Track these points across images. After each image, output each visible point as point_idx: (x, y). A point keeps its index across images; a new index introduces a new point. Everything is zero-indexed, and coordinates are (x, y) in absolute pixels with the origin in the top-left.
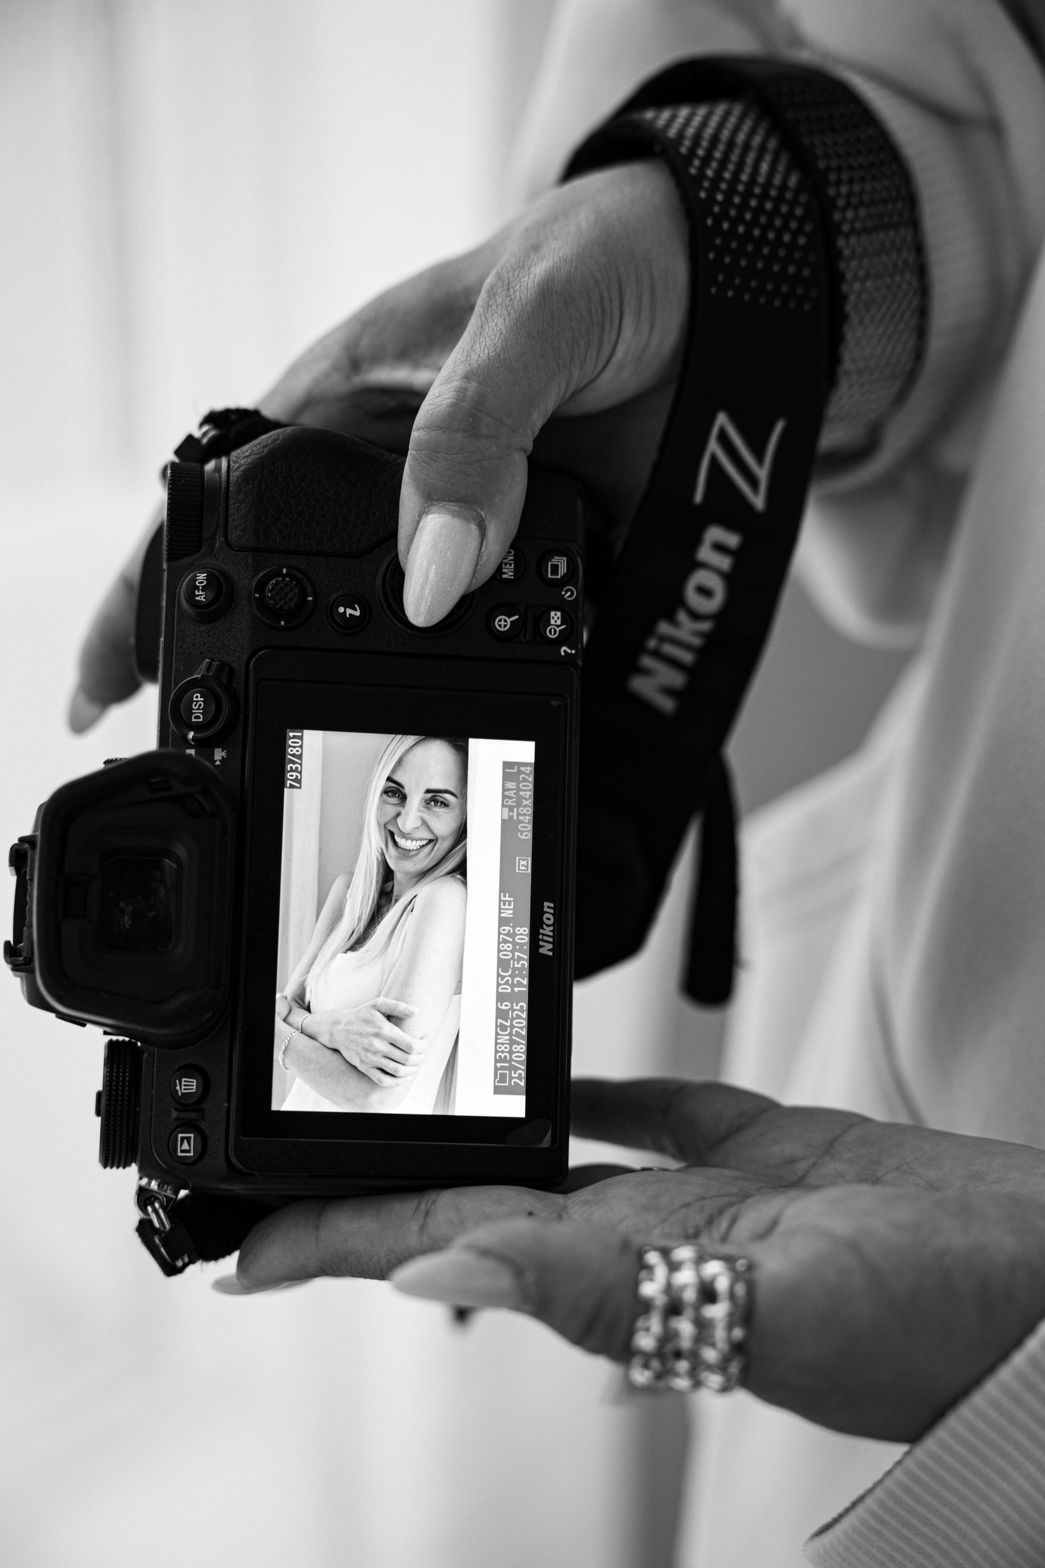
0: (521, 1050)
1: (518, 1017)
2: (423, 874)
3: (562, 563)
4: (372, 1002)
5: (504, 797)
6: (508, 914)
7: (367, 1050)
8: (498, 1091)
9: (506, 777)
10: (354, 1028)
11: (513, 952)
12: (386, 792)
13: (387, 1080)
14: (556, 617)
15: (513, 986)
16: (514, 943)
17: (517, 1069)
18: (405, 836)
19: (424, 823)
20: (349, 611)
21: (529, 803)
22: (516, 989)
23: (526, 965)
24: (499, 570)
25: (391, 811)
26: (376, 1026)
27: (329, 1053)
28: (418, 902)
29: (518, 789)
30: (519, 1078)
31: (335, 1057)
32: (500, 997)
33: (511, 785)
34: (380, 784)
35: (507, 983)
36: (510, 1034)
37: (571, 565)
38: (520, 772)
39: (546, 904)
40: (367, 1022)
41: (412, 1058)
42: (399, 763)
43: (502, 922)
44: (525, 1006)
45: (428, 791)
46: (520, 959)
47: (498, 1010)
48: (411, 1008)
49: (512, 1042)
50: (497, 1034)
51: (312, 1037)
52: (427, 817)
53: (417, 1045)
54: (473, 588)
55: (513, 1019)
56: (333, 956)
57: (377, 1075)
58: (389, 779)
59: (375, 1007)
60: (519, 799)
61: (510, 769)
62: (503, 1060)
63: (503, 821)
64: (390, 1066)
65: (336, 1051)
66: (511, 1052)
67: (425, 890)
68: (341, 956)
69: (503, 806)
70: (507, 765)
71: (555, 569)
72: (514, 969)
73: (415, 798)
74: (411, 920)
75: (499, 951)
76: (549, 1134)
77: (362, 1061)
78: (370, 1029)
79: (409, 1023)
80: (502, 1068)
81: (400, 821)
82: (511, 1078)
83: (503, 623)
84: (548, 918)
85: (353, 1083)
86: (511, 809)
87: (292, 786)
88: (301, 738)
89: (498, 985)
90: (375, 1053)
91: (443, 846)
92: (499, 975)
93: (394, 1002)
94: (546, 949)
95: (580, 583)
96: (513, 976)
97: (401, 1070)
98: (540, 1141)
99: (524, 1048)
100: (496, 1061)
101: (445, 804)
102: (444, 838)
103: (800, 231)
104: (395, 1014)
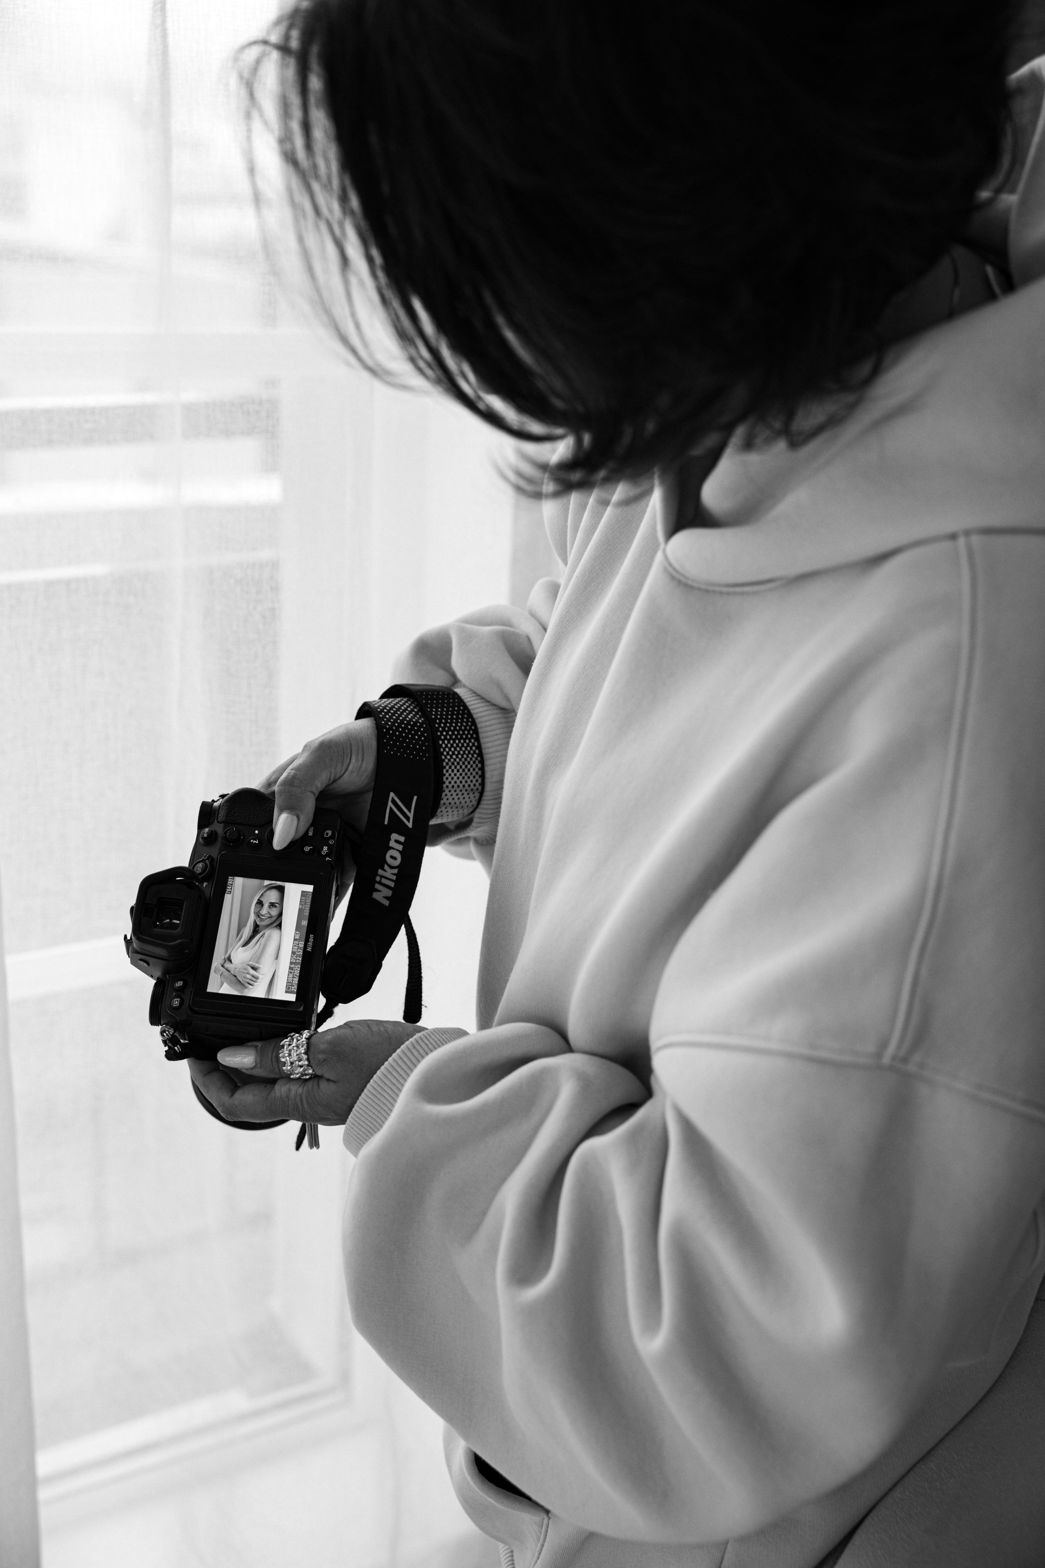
0: (296, 980)
1: (297, 970)
2: (268, 926)
3: (330, 833)
4: (248, 963)
5: (300, 901)
6: (297, 937)
7: (244, 978)
8: (286, 992)
9: (302, 895)
10: (241, 970)
11: (297, 949)
12: (257, 903)
13: (250, 986)
14: (325, 848)
15: (296, 960)
16: (298, 947)
17: (294, 986)
18: (262, 916)
19: (269, 912)
20: (254, 841)
21: (309, 904)
22: (297, 961)
23: (302, 954)
24: (307, 832)
25: (258, 910)
26: (248, 971)
27: (233, 976)
28: (266, 935)
29: (306, 900)
30: (295, 989)
31: (234, 978)
32: (291, 963)
33: (303, 898)
34: (255, 901)
35: (294, 959)
36: (293, 975)
37: (333, 834)
38: (307, 894)
39: (311, 935)
40: (245, 969)
41: (259, 980)
42: (262, 895)
43: (295, 940)
44: (300, 967)
45: (270, 903)
46: (299, 952)
47: (290, 966)
48: (260, 966)
49: (293, 977)
50: (288, 974)
51: (229, 971)
52: (269, 911)
53: (260, 976)
54: (296, 839)
55: (295, 970)
56: (239, 948)
57: (247, 985)
58: (258, 900)
59: (248, 965)
60: (306, 903)
61: (304, 894)
62: (290, 983)
63: (299, 909)
64: (251, 982)
65: (235, 976)
66: (293, 980)
67: (267, 932)
68: (240, 948)
69: (300, 904)
70: (302, 892)
71: (327, 834)
72: (297, 955)
73: (266, 905)
74: (263, 940)
75: (293, 949)
76: (303, 1007)
77: (243, 980)
78: (246, 971)
79: (258, 970)
80: (289, 985)
81: (261, 912)
82: (292, 988)
83: (307, 849)
84: (311, 940)
85: (239, 987)
86: (302, 905)
87: (228, 893)
88: (233, 879)
89: (291, 959)
90: (247, 978)
91: (274, 919)
92: (291, 956)
93: (255, 964)
94: (309, 949)
95: (336, 839)
96: (296, 957)
97: (255, 984)
98: (299, 1009)
99: (297, 980)
100: (287, 983)
101: (276, 907)
102: (274, 917)
103: (422, 735)
104: (255, 967)
